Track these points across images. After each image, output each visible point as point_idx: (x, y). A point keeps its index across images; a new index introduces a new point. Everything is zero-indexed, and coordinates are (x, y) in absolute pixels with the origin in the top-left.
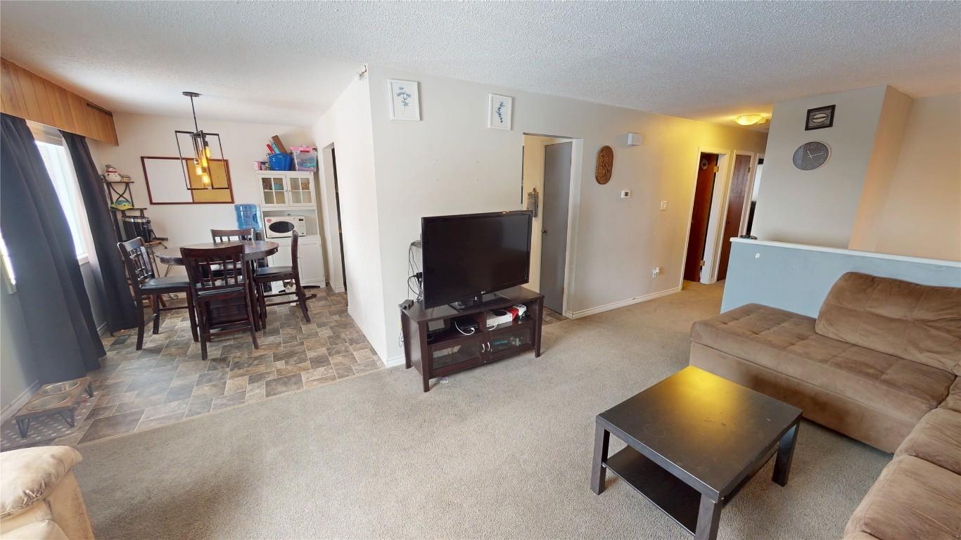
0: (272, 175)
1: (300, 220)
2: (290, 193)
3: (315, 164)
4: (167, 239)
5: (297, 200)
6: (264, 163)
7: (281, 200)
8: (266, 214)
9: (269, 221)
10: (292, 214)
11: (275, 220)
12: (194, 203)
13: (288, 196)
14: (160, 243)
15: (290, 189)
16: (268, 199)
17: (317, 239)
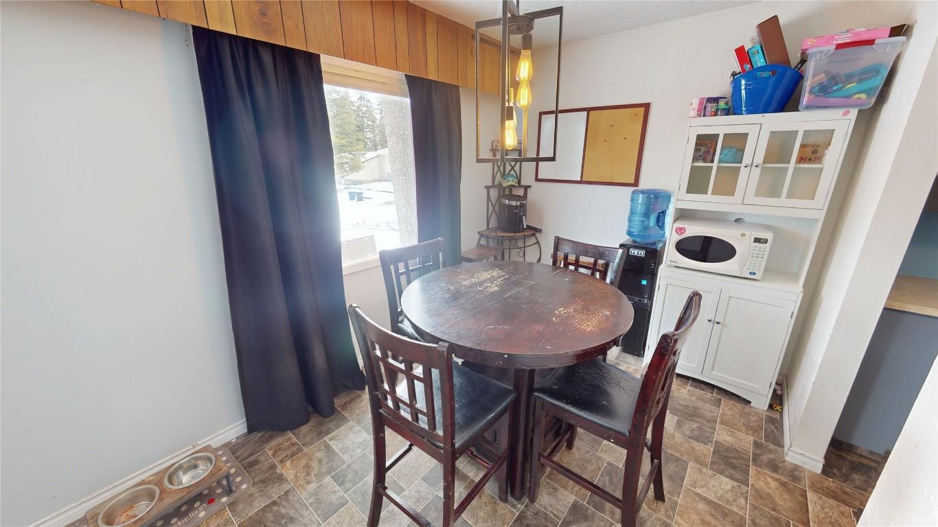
0: (722, 126)
1: (757, 240)
2: (756, 172)
3: (879, 81)
4: (540, 231)
5: (770, 188)
6: (716, 100)
7: (727, 186)
8: (682, 215)
9: (680, 230)
10: (746, 219)
11: (694, 230)
12: (581, 182)
13: (749, 178)
14: (533, 234)
15: (759, 159)
16: (697, 183)
17: (790, 295)
